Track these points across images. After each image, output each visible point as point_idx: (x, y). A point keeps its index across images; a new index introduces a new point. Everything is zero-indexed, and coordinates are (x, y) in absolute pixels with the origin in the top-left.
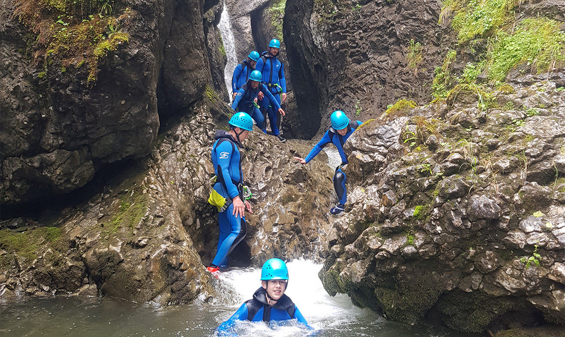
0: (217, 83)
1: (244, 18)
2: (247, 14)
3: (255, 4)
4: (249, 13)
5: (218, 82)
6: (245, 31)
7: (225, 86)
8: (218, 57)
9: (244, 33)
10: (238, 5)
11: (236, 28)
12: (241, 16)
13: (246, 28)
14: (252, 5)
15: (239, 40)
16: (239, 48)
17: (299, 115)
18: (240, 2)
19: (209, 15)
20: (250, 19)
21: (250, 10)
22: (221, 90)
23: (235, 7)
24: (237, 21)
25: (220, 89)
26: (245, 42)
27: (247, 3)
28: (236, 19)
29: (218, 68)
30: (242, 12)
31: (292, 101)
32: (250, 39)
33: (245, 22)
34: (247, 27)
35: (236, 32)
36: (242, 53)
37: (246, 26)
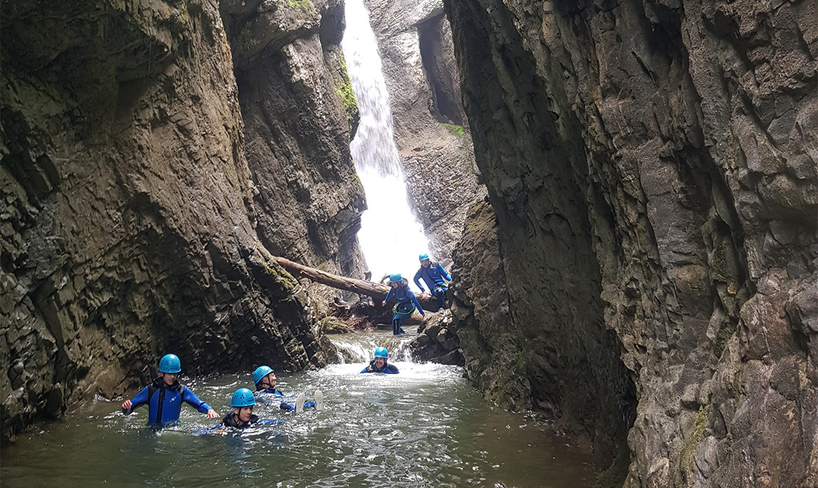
0: (330, 167)
1: (407, 35)
2: (411, 28)
3: (426, 7)
4: (415, 25)
5: (332, 164)
6: (407, 61)
7: (354, 172)
8: (330, 107)
9: (405, 65)
10: (393, 10)
11: (390, 56)
12: (399, 32)
13: (410, 54)
14: (420, 8)
15: (398, 80)
16: (397, 97)
17: (502, 266)
18: (398, 3)
19: (304, 12)
20: (417, 37)
21: (418, 18)
22: (342, 181)
23: (387, 15)
24: (391, 42)
25: (338, 180)
26: (408, 84)
27: (411, 6)
28: (389, 38)
29: (333, 132)
30: (402, 24)
31: (478, 212)
32: (418, 76)
33: (407, 43)
34: (412, 53)
35: (391, 63)
36: (404, 105)
37: (410, 50)
